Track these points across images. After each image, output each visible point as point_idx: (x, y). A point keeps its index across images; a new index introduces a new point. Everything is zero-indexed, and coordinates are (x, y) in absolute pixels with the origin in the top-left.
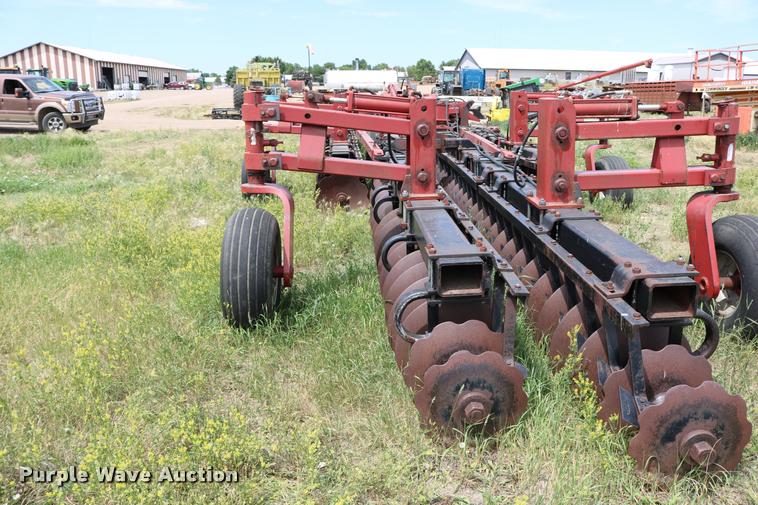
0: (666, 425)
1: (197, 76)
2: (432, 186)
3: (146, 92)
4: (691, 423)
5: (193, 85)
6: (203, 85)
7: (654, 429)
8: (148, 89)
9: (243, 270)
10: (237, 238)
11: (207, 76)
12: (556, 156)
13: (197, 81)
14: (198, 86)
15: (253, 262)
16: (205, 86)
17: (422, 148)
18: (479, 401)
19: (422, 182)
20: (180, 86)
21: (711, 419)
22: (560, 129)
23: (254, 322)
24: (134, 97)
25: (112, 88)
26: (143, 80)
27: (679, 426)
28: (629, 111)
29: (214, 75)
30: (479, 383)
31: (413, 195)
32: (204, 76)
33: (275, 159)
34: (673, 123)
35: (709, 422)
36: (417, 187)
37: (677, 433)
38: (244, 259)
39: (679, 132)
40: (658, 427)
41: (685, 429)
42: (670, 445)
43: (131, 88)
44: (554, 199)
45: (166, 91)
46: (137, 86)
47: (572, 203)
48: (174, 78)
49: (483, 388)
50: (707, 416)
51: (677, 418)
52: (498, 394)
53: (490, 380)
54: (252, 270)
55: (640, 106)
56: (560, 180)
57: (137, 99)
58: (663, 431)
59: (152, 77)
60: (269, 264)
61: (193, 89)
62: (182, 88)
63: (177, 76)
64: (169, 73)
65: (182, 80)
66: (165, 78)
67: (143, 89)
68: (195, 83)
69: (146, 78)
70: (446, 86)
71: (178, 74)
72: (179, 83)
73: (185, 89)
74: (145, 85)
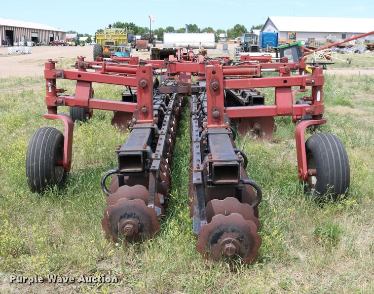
0: (212, 235)
1: (74, 36)
2: (150, 116)
3: (36, 48)
4: (225, 234)
5: (70, 43)
6: (78, 43)
7: (207, 237)
8: (38, 45)
9: (37, 160)
10: (35, 143)
11: (82, 36)
12: (212, 98)
13: (73, 40)
14: (74, 43)
15: (42, 156)
16: (79, 44)
17: (143, 94)
18: (131, 224)
19: (144, 113)
20: (61, 44)
21: (235, 232)
22: (214, 83)
23: (43, 190)
24: (27, 52)
25: (12, 45)
26: (34, 39)
27: (219, 235)
28: (256, 72)
29: (87, 35)
30: (132, 215)
31: (139, 121)
32: (79, 36)
33: (61, 100)
34: (282, 79)
35: (234, 234)
36: (141, 116)
37: (218, 239)
38: (38, 154)
39: (286, 85)
40: (209, 236)
41: (222, 237)
42: (215, 245)
43: (26, 45)
44: (213, 123)
45: (51, 47)
46: (30, 43)
47: (223, 125)
48: (57, 38)
49: (134, 217)
50: (233, 231)
51: (218, 231)
52: (143, 221)
53: (138, 214)
54: (42, 160)
55: (262, 70)
56: (216, 112)
57: (28, 53)
58: (211, 238)
59: (41, 37)
60: (52, 158)
61: (70, 45)
62: (62, 45)
63: (59, 37)
64: (53, 34)
65: (62, 39)
66: (50, 37)
67: (34, 46)
68: (72, 41)
69: (37, 38)
70: (247, 46)
71: (60, 35)
72: (60, 41)
73: (64, 45)
74: (36, 43)
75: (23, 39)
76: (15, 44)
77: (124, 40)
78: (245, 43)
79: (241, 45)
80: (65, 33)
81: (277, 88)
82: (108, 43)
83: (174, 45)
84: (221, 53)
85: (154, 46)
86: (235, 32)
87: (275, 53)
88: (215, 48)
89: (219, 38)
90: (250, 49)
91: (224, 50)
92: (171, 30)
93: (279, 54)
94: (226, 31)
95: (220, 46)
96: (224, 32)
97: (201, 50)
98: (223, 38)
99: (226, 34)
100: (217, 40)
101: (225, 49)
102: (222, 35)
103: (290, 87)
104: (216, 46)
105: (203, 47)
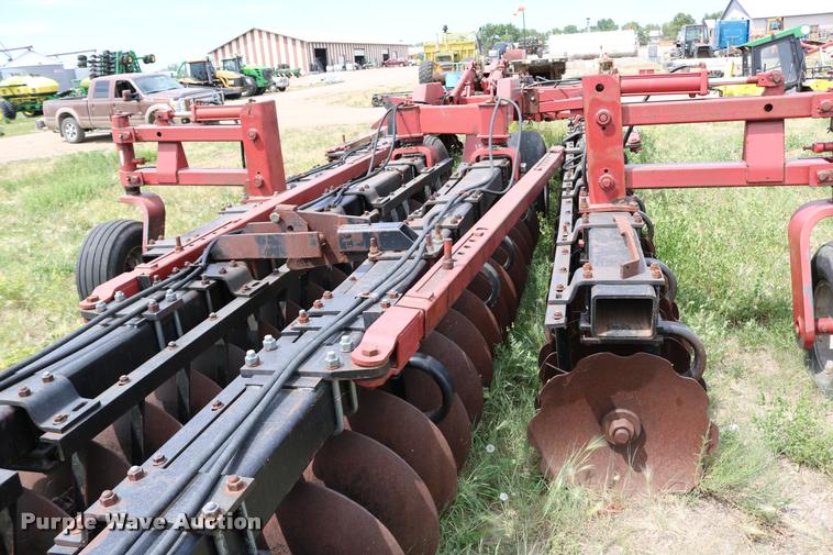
8: (364, 68)
20: (399, 63)
25: (325, 71)
26: (360, 60)
45: (384, 69)
46: (351, 66)
48: (394, 54)
56: (606, 175)
57: (340, 82)
59: (370, 56)
61: (413, 65)
62: (401, 65)
63: (397, 52)
64: (388, 50)
65: (402, 56)
66: (384, 55)
67: (358, 69)
68: (417, 58)
69: (362, 57)
70: (689, 47)
71: (398, 49)
72: (399, 60)
73: (404, 65)
74: (361, 64)
75: (341, 59)
76: (328, 68)
77: (471, 51)
78: (687, 42)
79: (678, 46)
80: (407, 46)
81: (749, 122)
82: (441, 58)
83: (563, 55)
84: (646, 62)
85: (540, 57)
86: (675, 26)
87: (740, 59)
88: (635, 55)
89: (648, 38)
90: (695, 53)
91: (649, 57)
92: (570, 31)
93: (749, 58)
94: (662, 26)
95: (645, 51)
96: (657, 28)
97: (602, 60)
99: (661, 31)
101: (653, 56)
102: (653, 33)
103: (781, 120)
104: (638, 52)
105: (606, 54)
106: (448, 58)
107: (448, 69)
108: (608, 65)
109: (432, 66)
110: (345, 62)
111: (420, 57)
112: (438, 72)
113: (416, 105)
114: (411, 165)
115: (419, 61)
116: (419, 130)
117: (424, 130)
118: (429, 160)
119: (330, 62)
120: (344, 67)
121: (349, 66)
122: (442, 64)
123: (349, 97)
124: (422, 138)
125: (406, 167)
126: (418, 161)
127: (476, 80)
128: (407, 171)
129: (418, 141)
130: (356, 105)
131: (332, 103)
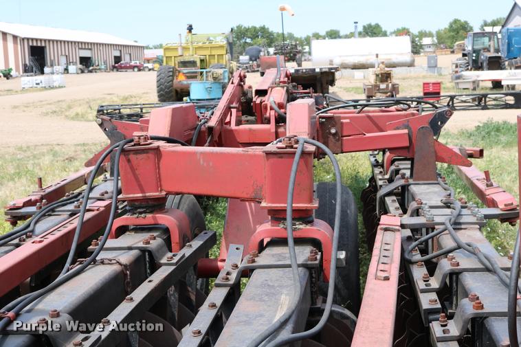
3: (87, 76)
5: (150, 66)
8: (91, 72)
20: (133, 67)
25: (42, 73)
45: (115, 74)
48: (127, 58)
57: (60, 87)
59: (98, 57)
61: (150, 70)
62: (136, 69)
63: (130, 54)
64: (121, 51)
65: (137, 59)
66: (115, 57)
67: (83, 72)
68: (155, 62)
69: (89, 58)
70: (478, 57)
71: (132, 51)
72: (133, 63)
73: (139, 70)
74: (87, 67)
75: (63, 60)
76: (46, 70)
77: (220, 56)
78: (474, 51)
79: (464, 55)
80: (143, 48)
82: (185, 64)
83: (331, 62)
84: (424, 73)
86: (452, 34)
88: (411, 65)
89: (421, 46)
90: (485, 64)
91: (429, 67)
92: (333, 36)
94: (434, 33)
95: (421, 60)
96: (430, 35)
97: (377, 70)
98: (429, 46)
99: (435, 39)
100: (416, 49)
101: (433, 66)
102: (426, 41)
104: (414, 61)
105: (383, 63)
106: (193, 63)
107: (192, 76)
108: (385, 77)
109: (174, 73)
110: (68, 63)
111: (159, 60)
112: (181, 80)
113: (156, 144)
114: (143, 251)
115: (157, 66)
116: (159, 187)
117: (168, 186)
118: (175, 238)
119: (49, 63)
120: (66, 70)
121: (72, 68)
122: (185, 70)
123: (70, 107)
124: (164, 200)
125: (135, 253)
126: (156, 243)
127: (243, 100)
128: (138, 262)
129: (157, 205)
130: (77, 117)
131: (47, 114)
